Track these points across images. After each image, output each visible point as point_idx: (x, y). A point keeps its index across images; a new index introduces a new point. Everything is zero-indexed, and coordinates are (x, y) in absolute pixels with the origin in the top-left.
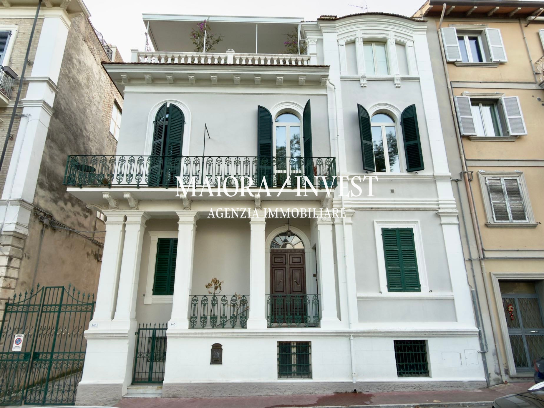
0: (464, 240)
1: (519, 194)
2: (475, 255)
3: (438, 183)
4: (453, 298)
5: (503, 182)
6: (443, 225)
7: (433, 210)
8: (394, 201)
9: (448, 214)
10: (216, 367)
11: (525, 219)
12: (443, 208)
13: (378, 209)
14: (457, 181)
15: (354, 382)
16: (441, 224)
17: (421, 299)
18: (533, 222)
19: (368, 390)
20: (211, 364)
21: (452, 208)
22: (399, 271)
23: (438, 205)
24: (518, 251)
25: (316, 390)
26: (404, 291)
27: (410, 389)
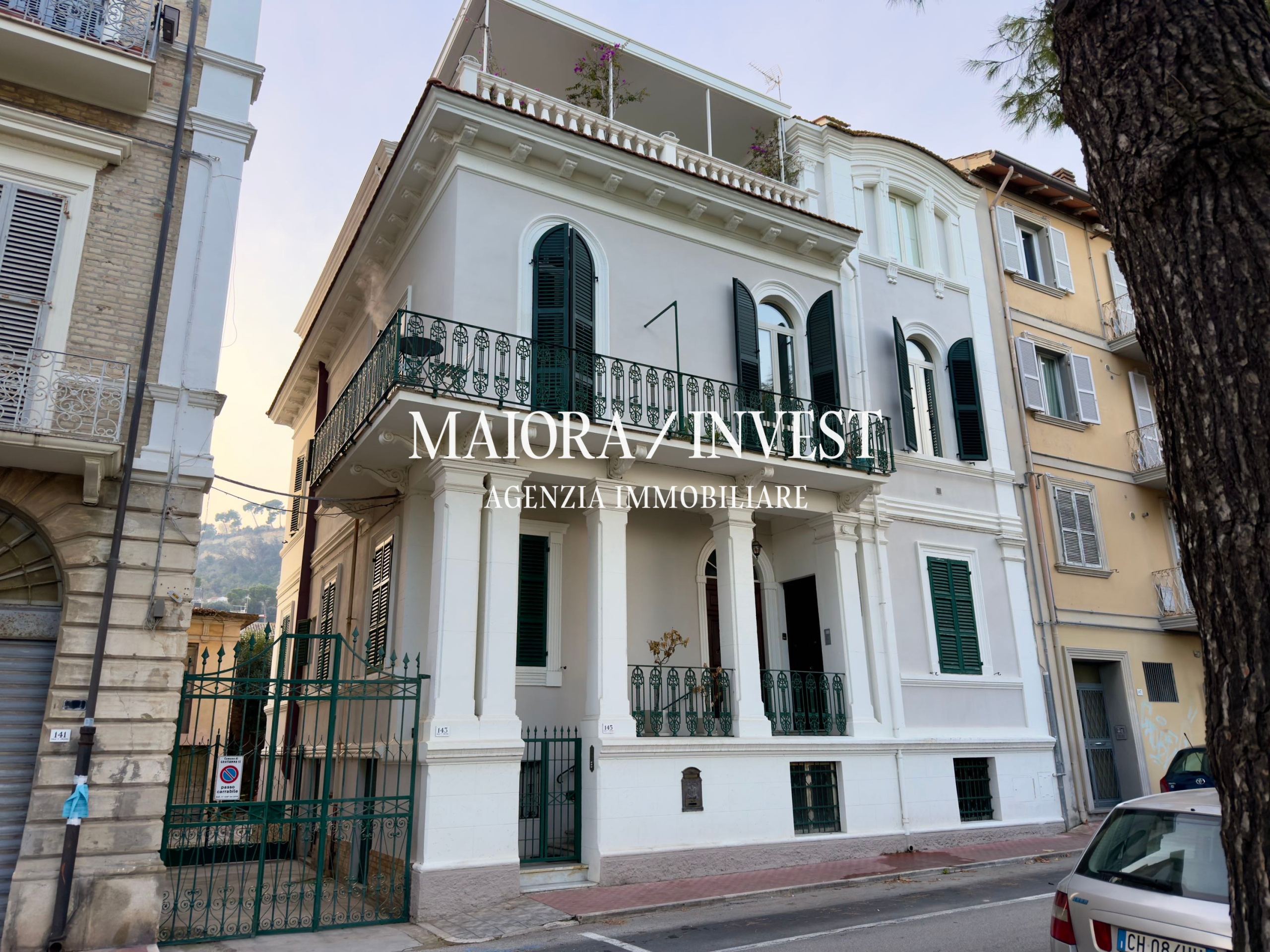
0: (1032, 588)
1: (1091, 520)
2: (1046, 618)
3: (997, 486)
4: (1022, 686)
5: (1073, 497)
6: (1006, 562)
7: (992, 532)
8: (943, 510)
9: (1013, 543)
10: (692, 815)
11: (1098, 564)
12: (1008, 532)
13: (921, 522)
14: (1021, 487)
15: (908, 834)
16: (1003, 560)
17: (983, 687)
18: (1106, 569)
19: (926, 847)
20: (683, 810)
21: (1017, 533)
22: (954, 637)
23: (999, 524)
24: (1091, 613)
25: (856, 851)
26: (963, 673)
27: (978, 841)
